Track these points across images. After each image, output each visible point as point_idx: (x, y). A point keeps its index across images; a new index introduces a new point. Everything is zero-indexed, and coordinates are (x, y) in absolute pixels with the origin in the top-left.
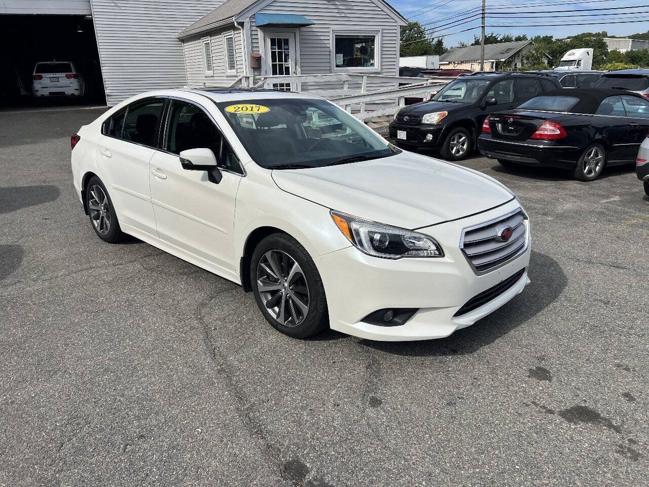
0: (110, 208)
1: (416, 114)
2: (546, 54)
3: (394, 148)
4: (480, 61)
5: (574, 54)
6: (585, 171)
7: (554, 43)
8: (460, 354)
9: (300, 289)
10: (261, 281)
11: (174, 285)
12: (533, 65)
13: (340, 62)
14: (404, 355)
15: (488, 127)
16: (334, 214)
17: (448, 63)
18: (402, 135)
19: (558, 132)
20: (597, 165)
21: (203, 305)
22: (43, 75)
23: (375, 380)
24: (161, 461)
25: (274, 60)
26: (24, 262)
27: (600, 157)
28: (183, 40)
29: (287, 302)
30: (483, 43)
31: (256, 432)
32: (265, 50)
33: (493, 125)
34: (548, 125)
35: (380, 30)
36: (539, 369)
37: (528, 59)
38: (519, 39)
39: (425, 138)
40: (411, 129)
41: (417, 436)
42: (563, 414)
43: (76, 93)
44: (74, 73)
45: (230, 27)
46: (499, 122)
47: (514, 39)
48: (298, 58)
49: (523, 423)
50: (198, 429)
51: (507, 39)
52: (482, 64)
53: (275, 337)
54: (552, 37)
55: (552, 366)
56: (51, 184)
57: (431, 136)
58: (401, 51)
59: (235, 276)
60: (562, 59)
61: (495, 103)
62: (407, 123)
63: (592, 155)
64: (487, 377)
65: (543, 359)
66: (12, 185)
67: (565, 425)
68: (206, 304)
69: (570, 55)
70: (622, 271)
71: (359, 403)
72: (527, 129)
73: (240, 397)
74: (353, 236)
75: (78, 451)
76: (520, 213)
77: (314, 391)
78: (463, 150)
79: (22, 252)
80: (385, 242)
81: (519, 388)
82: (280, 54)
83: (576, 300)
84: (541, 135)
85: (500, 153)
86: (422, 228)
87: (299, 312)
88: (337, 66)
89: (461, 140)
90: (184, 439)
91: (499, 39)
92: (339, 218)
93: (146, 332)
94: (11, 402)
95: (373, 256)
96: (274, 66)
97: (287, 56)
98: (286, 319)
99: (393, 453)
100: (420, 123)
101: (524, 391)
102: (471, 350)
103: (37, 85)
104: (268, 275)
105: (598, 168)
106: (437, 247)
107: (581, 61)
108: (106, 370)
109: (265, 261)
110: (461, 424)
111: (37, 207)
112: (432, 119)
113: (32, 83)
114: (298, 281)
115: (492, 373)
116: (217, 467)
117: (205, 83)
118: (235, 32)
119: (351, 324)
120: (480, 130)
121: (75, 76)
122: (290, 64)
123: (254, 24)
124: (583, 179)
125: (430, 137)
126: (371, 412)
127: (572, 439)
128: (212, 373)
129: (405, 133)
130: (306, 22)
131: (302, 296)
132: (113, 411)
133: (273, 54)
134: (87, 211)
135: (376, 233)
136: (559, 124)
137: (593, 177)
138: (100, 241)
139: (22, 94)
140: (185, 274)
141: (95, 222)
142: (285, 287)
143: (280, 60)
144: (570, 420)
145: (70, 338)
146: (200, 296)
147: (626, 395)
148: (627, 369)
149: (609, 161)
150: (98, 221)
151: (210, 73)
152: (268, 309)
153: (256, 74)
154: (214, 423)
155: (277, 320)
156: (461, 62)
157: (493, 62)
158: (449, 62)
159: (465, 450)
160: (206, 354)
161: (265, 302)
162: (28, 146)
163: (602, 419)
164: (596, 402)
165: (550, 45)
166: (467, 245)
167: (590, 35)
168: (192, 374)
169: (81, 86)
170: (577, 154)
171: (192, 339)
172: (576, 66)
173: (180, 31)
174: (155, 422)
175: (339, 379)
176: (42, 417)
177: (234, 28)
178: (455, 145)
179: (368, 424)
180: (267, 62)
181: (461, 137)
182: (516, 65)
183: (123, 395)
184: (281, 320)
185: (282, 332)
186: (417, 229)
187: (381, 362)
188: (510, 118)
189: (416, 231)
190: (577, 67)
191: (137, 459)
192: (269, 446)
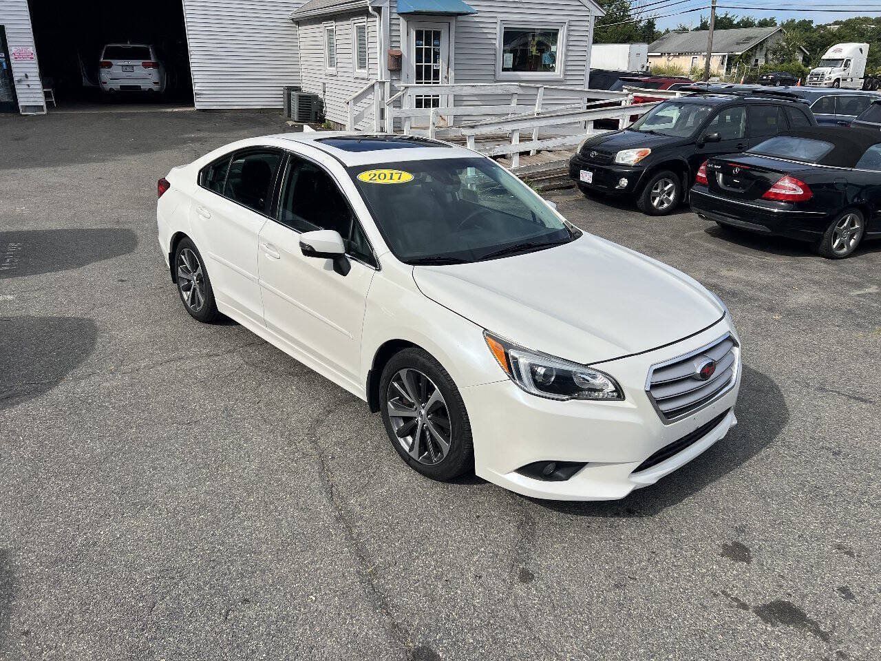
0: (204, 280)
1: (609, 150)
2: (802, 48)
3: (572, 227)
4: (705, 53)
5: (840, 51)
6: (835, 246)
7: (815, 30)
8: (637, 516)
9: (442, 421)
10: (392, 403)
11: (283, 391)
12: (782, 63)
13: (510, 64)
14: (566, 513)
15: (704, 176)
16: (488, 335)
17: (660, 54)
18: (586, 177)
19: (800, 192)
20: (851, 237)
21: (319, 422)
22: (114, 62)
23: (527, 546)
24: (269, 634)
25: (419, 60)
26: (99, 346)
27: (857, 226)
28: (298, 22)
29: (423, 432)
30: (711, 28)
31: (380, 606)
32: (408, 47)
33: (711, 174)
34: (787, 181)
35: (567, 21)
36: (737, 544)
37: (774, 53)
38: (764, 24)
39: (618, 183)
40: (599, 170)
41: (574, 627)
42: (759, 611)
43: (156, 88)
44: (153, 60)
45: (364, 12)
46: (719, 170)
47: (756, 22)
48: (452, 58)
49: (708, 620)
50: (311, 597)
51: (747, 24)
52: (709, 58)
53: (406, 476)
54: (812, 22)
55: (753, 542)
56: (126, 227)
57: (626, 181)
58: (596, 34)
59: (360, 391)
60: (824, 57)
61: (718, 140)
62: (593, 161)
63: (845, 225)
64: (668, 552)
65: (744, 531)
66: (77, 226)
67: (761, 626)
68: (322, 421)
69: (835, 51)
70: (864, 406)
71: (506, 575)
72: (758, 183)
73: (362, 556)
74: (512, 368)
75: (172, 615)
76: (729, 339)
77: (451, 555)
78: (668, 201)
79: (96, 330)
80: (551, 376)
81: (708, 570)
82: (428, 51)
83: (796, 446)
84: (776, 194)
85: (718, 214)
86: (599, 363)
87: (437, 448)
88: (504, 70)
89: (666, 189)
90: (295, 608)
91: (735, 22)
92: (494, 342)
93: (249, 457)
94: (92, 543)
95: (534, 395)
96: (419, 69)
97: (437, 54)
98: (421, 454)
99: (543, 646)
100: (611, 161)
101: (713, 575)
102: (653, 511)
103: (105, 75)
104: (402, 398)
105: (852, 242)
106: (616, 388)
107: (850, 60)
108: (203, 507)
109: (399, 379)
110: (630, 615)
111: (110, 262)
112: (629, 157)
113: (98, 72)
114: (437, 411)
115: (675, 547)
116: (333, 648)
117: (324, 84)
118: (369, 20)
119: (502, 473)
120: (693, 179)
121: (155, 65)
122: (441, 65)
123: (394, 11)
124: (831, 256)
125: (624, 182)
126: (520, 589)
127: (766, 645)
128: (329, 521)
129: (591, 174)
130: (465, 11)
131: (442, 430)
132: (212, 564)
133: (419, 51)
134: (175, 279)
135: (541, 366)
136: (802, 181)
137: (845, 253)
138: (190, 318)
139: (84, 84)
140: (296, 375)
141: (184, 293)
142: (421, 415)
143: (428, 60)
144: (766, 620)
145: (158, 459)
146: (315, 409)
147: (843, 590)
148: (850, 554)
149: (869, 233)
150: (188, 293)
151: (332, 70)
152: (399, 439)
153: (394, 78)
154: (330, 589)
155: (410, 454)
156: (679, 54)
157: (724, 56)
158: (662, 54)
159: (631, 650)
160: (321, 493)
161: (396, 429)
162: (94, 165)
163: (808, 621)
164: (804, 597)
165: (808, 34)
166: (654, 386)
167: (866, 20)
168: (305, 520)
169: (161, 78)
170: (824, 223)
171: (305, 471)
172: (842, 68)
173: (295, 10)
174: (259, 583)
175: (484, 541)
176: (131, 567)
177: (368, 14)
178: (659, 194)
179: (516, 606)
180: (410, 63)
181: (667, 184)
182: (757, 61)
183: (223, 544)
184: (414, 454)
185: (416, 469)
186: (592, 364)
187: (537, 520)
188: (735, 167)
189: (591, 366)
190: (845, 70)
191: (241, 630)
192: (395, 626)
